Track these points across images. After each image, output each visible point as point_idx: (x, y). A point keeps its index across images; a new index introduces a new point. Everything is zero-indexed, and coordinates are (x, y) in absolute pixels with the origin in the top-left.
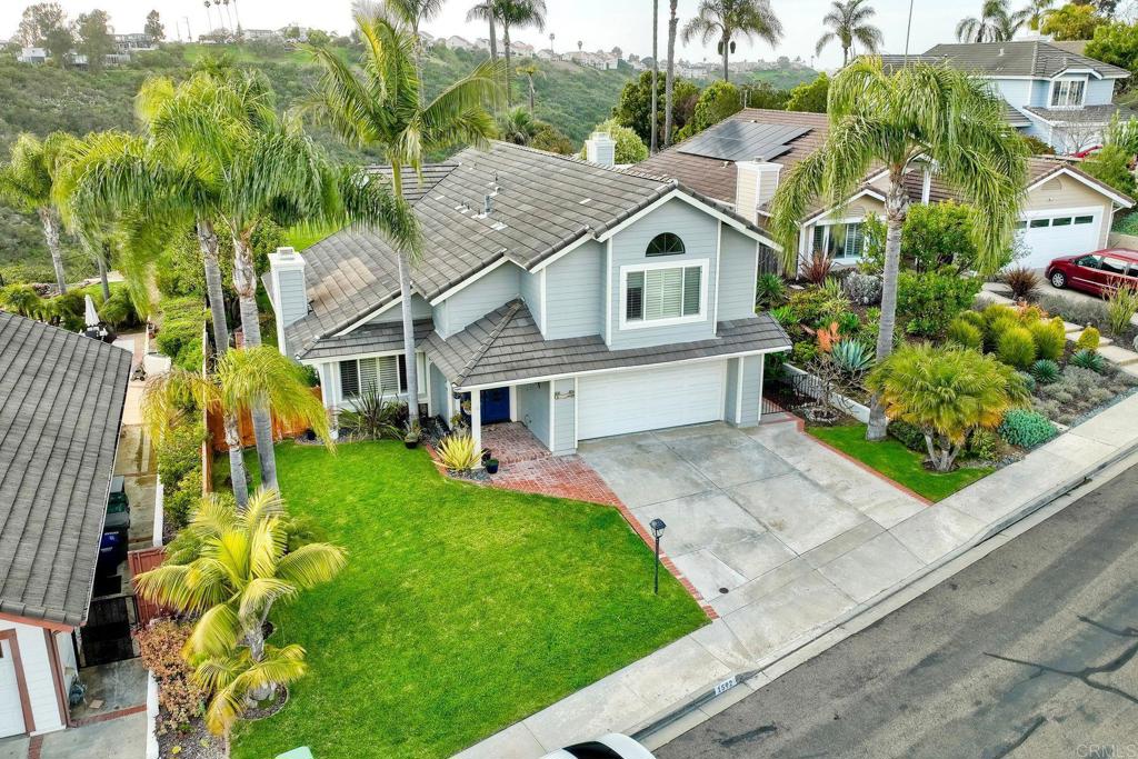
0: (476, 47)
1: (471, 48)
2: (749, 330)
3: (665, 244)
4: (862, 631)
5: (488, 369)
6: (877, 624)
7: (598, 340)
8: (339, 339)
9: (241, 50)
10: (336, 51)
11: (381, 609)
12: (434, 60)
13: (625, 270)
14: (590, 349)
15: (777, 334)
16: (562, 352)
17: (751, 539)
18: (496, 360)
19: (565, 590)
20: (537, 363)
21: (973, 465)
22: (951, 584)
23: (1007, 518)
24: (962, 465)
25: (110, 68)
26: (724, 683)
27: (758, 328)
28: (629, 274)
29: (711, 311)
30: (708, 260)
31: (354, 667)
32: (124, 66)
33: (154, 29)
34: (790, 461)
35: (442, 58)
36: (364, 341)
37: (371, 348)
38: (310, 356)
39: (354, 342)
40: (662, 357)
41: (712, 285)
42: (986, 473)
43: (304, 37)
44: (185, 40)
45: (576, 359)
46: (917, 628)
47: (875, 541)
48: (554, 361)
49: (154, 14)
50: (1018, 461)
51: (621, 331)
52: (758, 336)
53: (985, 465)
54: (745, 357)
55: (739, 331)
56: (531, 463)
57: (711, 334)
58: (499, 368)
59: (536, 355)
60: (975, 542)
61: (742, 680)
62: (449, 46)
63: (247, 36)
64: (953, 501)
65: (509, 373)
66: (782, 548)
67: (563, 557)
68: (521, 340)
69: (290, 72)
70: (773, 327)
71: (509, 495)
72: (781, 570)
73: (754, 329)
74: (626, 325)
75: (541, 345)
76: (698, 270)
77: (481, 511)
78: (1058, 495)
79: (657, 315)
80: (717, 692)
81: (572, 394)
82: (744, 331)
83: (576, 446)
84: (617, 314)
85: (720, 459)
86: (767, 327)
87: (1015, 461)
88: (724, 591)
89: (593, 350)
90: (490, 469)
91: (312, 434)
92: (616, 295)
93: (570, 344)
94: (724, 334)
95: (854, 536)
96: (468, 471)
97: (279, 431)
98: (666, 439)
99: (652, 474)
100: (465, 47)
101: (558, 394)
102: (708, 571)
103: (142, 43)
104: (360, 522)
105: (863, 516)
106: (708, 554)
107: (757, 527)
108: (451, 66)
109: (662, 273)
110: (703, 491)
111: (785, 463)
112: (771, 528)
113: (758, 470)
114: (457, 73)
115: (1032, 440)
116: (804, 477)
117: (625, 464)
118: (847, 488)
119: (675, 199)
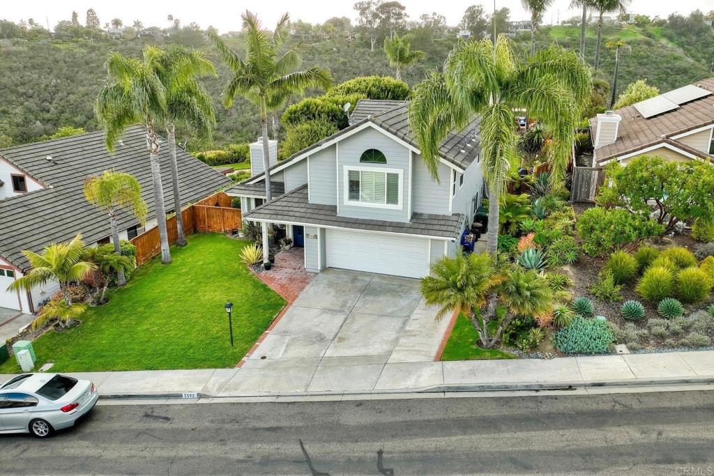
2: (436, 222)
3: (373, 156)
7: (333, 209)
8: (248, 186)
11: (141, 309)
13: (346, 169)
15: (452, 229)
16: (310, 211)
17: (318, 339)
18: (274, 208)
21: (507, 350)
22: (359, 404)
23: (462, 385)
26: (190, 393)
28: (350, 172)
29: (405, 204)
30: (403, 170)
36: (259, 189)
37: (258, 193)
38: (230, 191)
39: (253, 188)
41: (405, 187)
42: (505, 357)
43: (632, 20)
46: (301, 413)
47: (370, 366)
48: (302, 214)
50: (543, 358)
51: (347, 206)
52: (438, 227)
55: (429, 221)
57: (407, 219)
58: (272, 212)
59: (295, 209)
60: (420, 390)
61: (200, 396)
63: (593, 21)
64: (451, 364)
65: (273, 216)
66: (322, 351)
70: (455, 224)
71: (254, 281)
72: (303, 360)
73: (441, 222)
74: (348, 202)
75: (303, 205)
76: (396, 176)
77: (230, 284)
78: (528, 388)
79: (364, 200)
80: (184, 396)
81: (316, 237)
82: (433, 222)
83: (319, 268)
84: (341, 194)
85: (381, 298)
86: (450, 223)
87: (540, 358)
88: (264, 358)
89: (328, 213)
90: (268, 267)
91: (234, 232)
92: (341, 183)
93: (319, 208)
94: (414, 221)
95: (367, 359)
96: (258, 264)
97: (223, 227)
98: (376, 280)
99: (333, 294)
101: (307, 235)
102: (273, 346)
103: (528, 26)
104: (187, 273)
105: (390, 353)
106: (287, 339)
107: (330, 336)
109: (372, 174)
110: (339, 310)
111: (412, 312)
112: (336, 339)
113: (390, 310)
115: (570, 348)
116: (405, 322)
117: (331, 285)
118: (415, 335)
119: (370, 127)
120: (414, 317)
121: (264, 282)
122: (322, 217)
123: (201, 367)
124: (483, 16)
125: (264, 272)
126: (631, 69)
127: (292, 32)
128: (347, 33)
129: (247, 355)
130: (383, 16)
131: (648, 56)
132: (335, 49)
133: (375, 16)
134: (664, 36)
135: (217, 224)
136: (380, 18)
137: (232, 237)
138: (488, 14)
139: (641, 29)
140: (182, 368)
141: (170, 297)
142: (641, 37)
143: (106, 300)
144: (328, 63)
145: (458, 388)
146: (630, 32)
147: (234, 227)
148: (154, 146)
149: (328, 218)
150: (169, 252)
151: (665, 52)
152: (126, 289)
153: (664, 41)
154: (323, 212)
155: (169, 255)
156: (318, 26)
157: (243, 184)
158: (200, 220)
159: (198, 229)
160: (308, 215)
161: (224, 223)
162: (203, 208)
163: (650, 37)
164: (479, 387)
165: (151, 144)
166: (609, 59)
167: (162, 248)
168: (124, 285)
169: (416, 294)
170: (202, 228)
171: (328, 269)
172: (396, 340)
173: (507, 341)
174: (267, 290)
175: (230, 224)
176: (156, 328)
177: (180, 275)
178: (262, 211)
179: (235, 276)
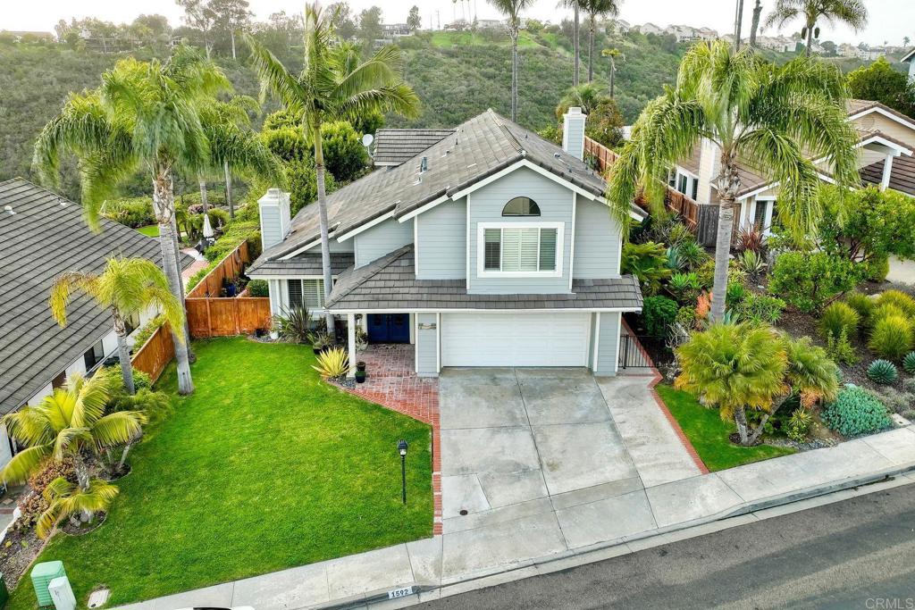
0: (666, 32)
1: (661, 33)
2: (607, 289)
3: (520, 207)
4: (548, 574)
5: (357, 298)
6: (565, 571)
7: (460, 284)
8: (283, 262)
9: (473, 36)
10: (547, 37)
11: (203, 473)
12: (628, 44)
13: (482, 227)
14: (451, 291)
15: (632, 296)
16: (425, 290)
17: (520, 471)
18: (368, 291)
19: (337, 485)
20: (400, 297)
21: (779, 444)
22: (663, 551)
23: (769, 499)
24: (767, 441)
25: (378, 49)
26: (400, 590)
27: (616, 289)
28: (487, 230)
29: (566, 269)
30: (563, 224)
31: (156, 512)
33: (414, 20)
34: (613, 411)
35: (635, 42)
36: (299, 266)
37: (303, 271)
38: (255, 272)
39: (292, 265)
40: (513, 304)
41: (566, 246)
42: (782, 453)
43: (524, 25)
44: (435, 28)
45: (434, 297)
46: (597, 583)
47: (627, 497)
48: (415, 297)
49: (415, 9)
50: (827, 447)
51: (480, 279)
52: (612, 296)
53: (789, 445)
54: (602, 313)
55: (596, 289)
56: (395, 379)
57: (567, 289)
58: (367, 298)
59: (401, 290)
60: (720, 516)
61: (418, 591)
62: (642, 32)
63: (480, 25)
64: (729, 474)
65: (373, 303)
66: (540, 486)
67: (355, 459)
68: (397, 277)
69: (508, 53)
70: (632, 289)
71: (356, 402)
72: (524, 505)
73: (612, 289)
74: (483, 273)
75: (411, 283)
76: (553, 232)
77: (325, 411)
78: (844, 488)
79: (515, 267)
80: (391, 596)
81: (434, 326)
82: (602, 289)
83: (438, 371)
84: (474, 263)
85: (554, 400)
86: (626, 289)
87: (824, 447)
88: (464, 513)
89: (453, 292)
90: (360, 379)
91: (260, 332)
92: (474, 247)
93: (435, 285)
94: (578, 290)
95: (611, 488)
96: (342, 377)
97: (237, 328)
98: (522, 376)
99: (484, 403)
100: (656, 33)
101: (421, 325)
102: (464, 493)
103: (404, 30)
104: (238, 405)
105: (635, 474)
106: (475, 479)
107: (534, 464)
108: (641, 48)
109: (519, 231)
110: (514, 425)
111: (608, 412)
112: (545, 466)
113: (578, 415)
114: (645, 54)
115: (853, 428)
116: (613, 427)
117: (469, 392)
118: (643, 444)
119: (524, 167)
120: (617, 419)
121: (372, 401)
122: (448, 298)
123: (382, 546)
124: (351, 17)
125: (358, 386)
126: (530, 83)
127: (85, 35)
128: (166, 36)
129: (436, 512)
130: (219, 15)
131: (547, 68)
133: (208, 13)
134: (560, 44)
135: (226, 324)
136: (215, 17)
137: (261, 341)
138: (355, 15)
139: (535, 36)
140: (350, 552)
141: (238, 446)
142: (536, 45)
143: (126, 469)
145: (766, 503)
146: (523, 39)
147: (256, 325)
148: (167, 213)
149: (458, 298)
150: (191, 375)
151: (564, 63)
152: (149, 444)
153: (561, 50)
154: (445, 291)
155: (192, 380)
156: (124, 27)
157: (273, 260)
158: (198, 321)
160: (425, 297)
161: (240, 322)
162: (204, 302)
163: (545, 45)
164: (789, 498)
165: (162, 210)
166: (504, 72)
167: (179, 372)
169: (591, 387)
170: (200, 332)
171: (445, 370)
172: (625, 453)
173: (771, 432)
174: (387, 412)
175: (251, 322)
176: (256, 499)
177: (227, 409)
178: (351, 297)
179: (322, 398)
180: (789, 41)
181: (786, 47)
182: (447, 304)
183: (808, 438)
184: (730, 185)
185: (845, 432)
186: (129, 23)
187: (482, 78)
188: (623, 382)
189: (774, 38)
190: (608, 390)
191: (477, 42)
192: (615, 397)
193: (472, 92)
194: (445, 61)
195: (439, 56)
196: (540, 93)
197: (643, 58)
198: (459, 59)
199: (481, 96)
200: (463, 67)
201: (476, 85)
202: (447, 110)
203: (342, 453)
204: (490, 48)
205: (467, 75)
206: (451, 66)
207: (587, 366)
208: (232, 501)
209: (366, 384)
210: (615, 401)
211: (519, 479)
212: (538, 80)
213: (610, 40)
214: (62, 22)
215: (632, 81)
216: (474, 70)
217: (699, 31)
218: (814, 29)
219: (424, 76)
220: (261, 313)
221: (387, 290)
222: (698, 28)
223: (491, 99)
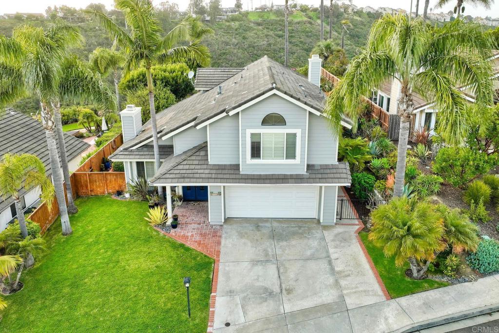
0: (377, 11)
1: (375, 12)
2: (328, 171)
3: (273, 120)
5: (171, 176)
7: (237, 167)
8: (131, 151)
9: (271, 14)
10: (311, 14)
11: (66, 290)
12: (356, 18)
13: (249, 132)
14: (230, 172)
15: (344, 176)
16: (214, 171)
17: (267, 294)
18: (178, 172)
19: (149, 302)
20: (197, 176)
21: (437, 278)
23: (430, 321)
24: (430, 276)
25: (218, 22)
27: (335, 171)
28: (252, 134)
29: (302, 158)
30: (301, 130)
31: (32, 318)
32: (223, 21)
33: (238, 6)
34: (331, 250)
35: (360, 17)
36: (142, 153)
37: (143, 157)
38: (115, 157)
39: (137, 153)
40: (268, 181)
41: (303, 144)
42: (441, 285)
43: (298, 8)
44: (250, 10)
45: (220, 176)
47: (335, 316)
48: (207, 176)
50: (470, 281)
51: (248, 164)
52: (332, 176)
53: (445, 279)
54: (325, 187)
55: (322, 171)
56: (196, 226)
57: (303, 171)
58: (177, 176)
59: (200, 171)
62: (364, 11)
63: (275, 8)
64: (404, 301)
65: (180, 180)
66: (279, 306)
67: (163, 283)
68: (197, 162)
70: (344, 171)
71: (169, 242)
72: (267, 320)
73: (332, 171)
74: (250, 161)
75: (205, 167)
76: (295, 135)
77: (148, 248)
78: (482, 314)
79: (270, 157)
81: (220, 194)
82: (326, 171)
83: (223, 221)
84: (244, 154)
85: (293, 242)
86: (341, 171)
87: (468, 281)
88: (228, 325)
89: (231, 173)
90: (174, 226)
91: (119, 193)
92: (244, 144)
93: (220, 168)
94: (310, 172)
95: (325, 309)
96: (163, 225)
97: (106, 190)
98: (275, 224)
99: (249, 244)
100: (372, 11)
101: (212, 193)
102: (229, 310)
103: (233, 11)
104: (97, 242)
105: (342, 297)
106: (238, 299)
107: (276, 289)
108: (363, 20)
109: (272, 135)
110: (266, 260)
111: (327, 252)
112: (284, 291)
113: (309, 253)
114: (366, 23)
115: (488, 269)
116: (330, 263)
117: (241, 235)
118: (349, 275)
119: (275, 95)
120: (333, 256)
121: (180, 241)
122: (228, 176)
124: (204, 4)
125: (173, 231)
126: (302, 40)
127: (60, 14)
129: (209, 324)
131: (311, 31)
132: (97, 28)
134: (318, 18)
135: (99, 188)
137: (119, 198)
138: (206, 3)
139: (305, 14)
141: (91, 272)
142: (305, 19)
143: (20, 285)
144: (93, 38)
145: (428, 324)
146: (298, 16)
147: (117, 189)
148: (50, 123)
149: (234, 176)
150: (69, 223)
152: (37, 269)
153: (319, 21)
154: (226, 172)
155: (70, 226)
156: (81, 10)
157: (126, 149)
158: (82, 186)
159: (80, 194)
160: (213, 176)
161: (107, 186)
162: (85, 174)
163: (310, 19)
164: (445, 320)
165: (47, 121)
167: (62, 221)
168: (34, 264)
169: (318, 233)
170: (84, 192)
171: (227, 220)
172: (337, 281)
173: (433, 270)
174: (188, 249)
175: (113, 187)
176: (96, 311)
177: (90, 245)
178: (167, 176)
179: (148, 239)
180: (446, 15)
181: (445, 19)
182: (227, 180)
183: (458, 275)
184: (407, 107)
185: (482, 272)
186: (84, 8)
187: (275, 37)
188: (339, 229)
189: (438, 14)
190: (329, 235)
191: (273, 17)
192: (333, 240)
193: (270, 45)
194: (255, 28)
195: (252, 25)
196: (307, 45)
197: (365, 25)
198: (263, 27)
199: (275, 47)
200: (265, 31)
201: (272, 41)
202: (256, 55)
203: (156, 278)
204: (280, 21)
205: (267, 36)
206: (258, 30)
207: (317, 218)
208: (79, 312)
209: (178, 230)
210: (333, 243)
211: (266, 300)
212: (306, 37)
213: (346, 16)
214: (49, 8)
215: (359, 38)
216: (271, 33)
217: (396, 10)
218: (461, 7)
219: (244, 36)
220: (120, 181)
221: (190, 171)
222: (396, 9)
223: (280, 49)
